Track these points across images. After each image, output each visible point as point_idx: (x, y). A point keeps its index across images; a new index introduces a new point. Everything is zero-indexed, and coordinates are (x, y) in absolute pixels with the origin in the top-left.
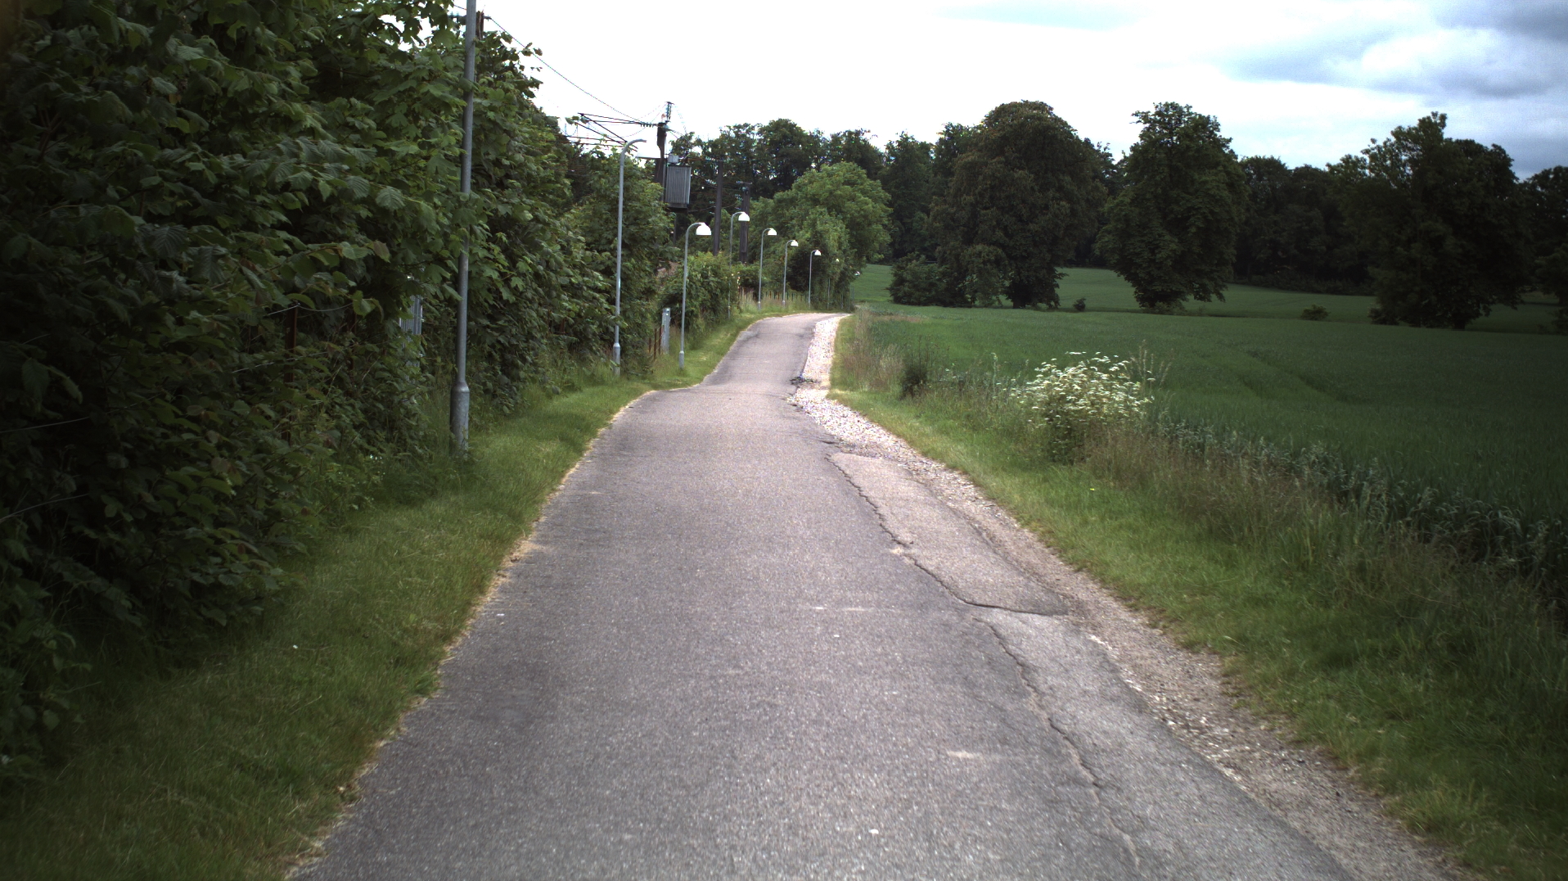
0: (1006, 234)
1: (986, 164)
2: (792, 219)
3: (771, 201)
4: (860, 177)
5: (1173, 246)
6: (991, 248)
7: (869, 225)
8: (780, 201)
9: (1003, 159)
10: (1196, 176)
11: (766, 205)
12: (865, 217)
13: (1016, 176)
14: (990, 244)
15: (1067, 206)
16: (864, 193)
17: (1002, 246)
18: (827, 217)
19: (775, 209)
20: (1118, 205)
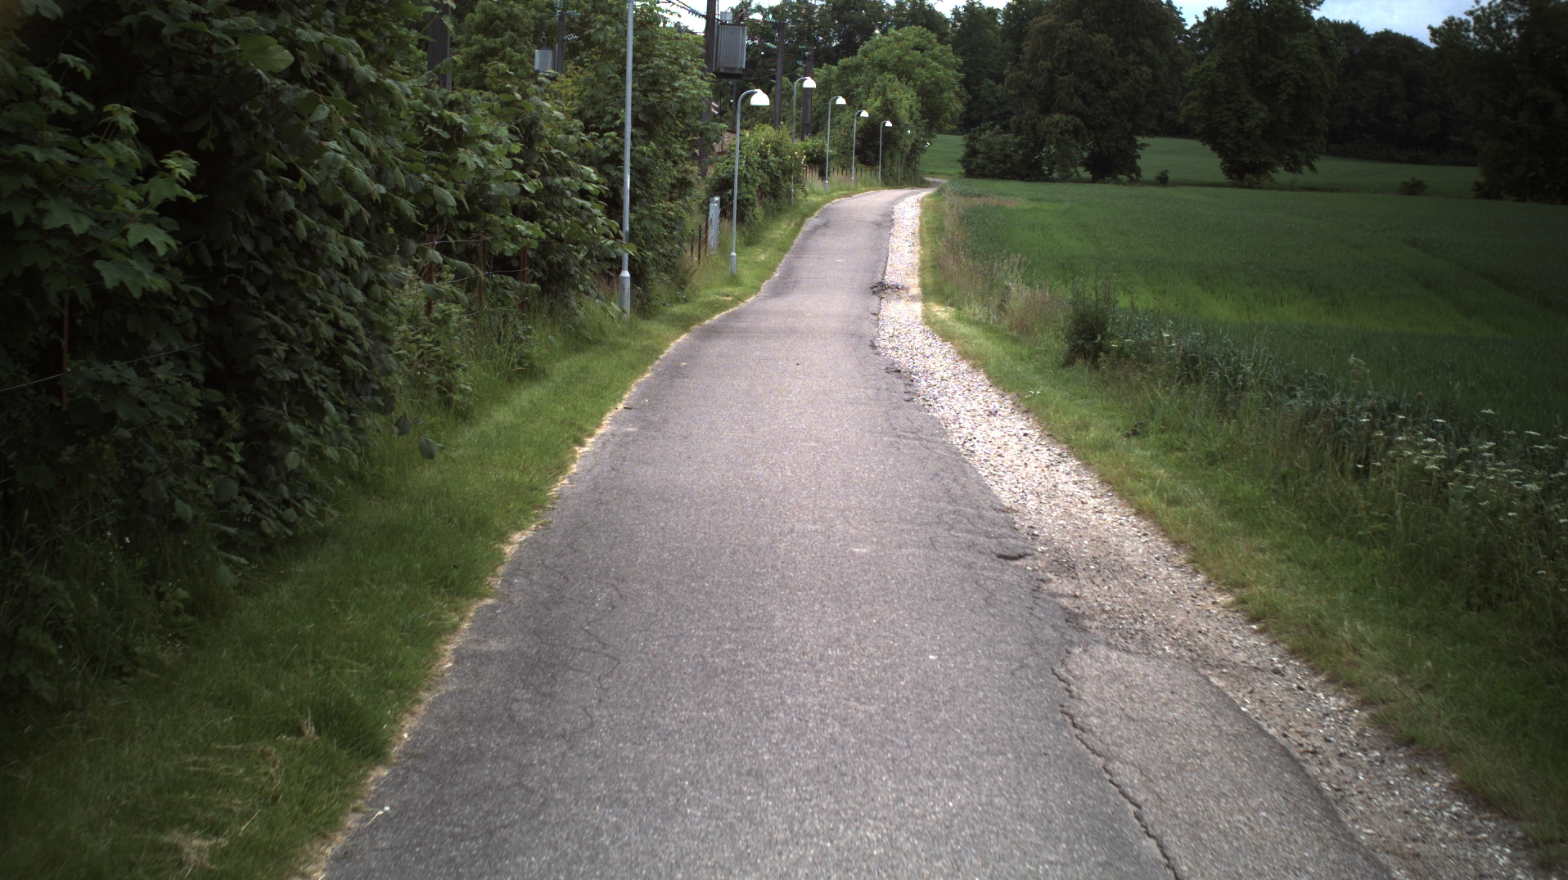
0: (1085, 102)
1: (1063, 28)
2: (857, 86)
3: (836, 67)
4: (930, 41)
5: (1262, 115)
6: (1069, 117)
7: (941, 92)
8: (844, 68)
9: (1081, 22)
10: (1286, 39)
11: (832, 71)
12: (937, 84)
13: (1095, 40)
14: (1067, 114)
15: (1149, 71)
16: (934, 58)
17: (1081, 116)
18: (897, 83)
19: (839, 77)
20: (1203, 70)
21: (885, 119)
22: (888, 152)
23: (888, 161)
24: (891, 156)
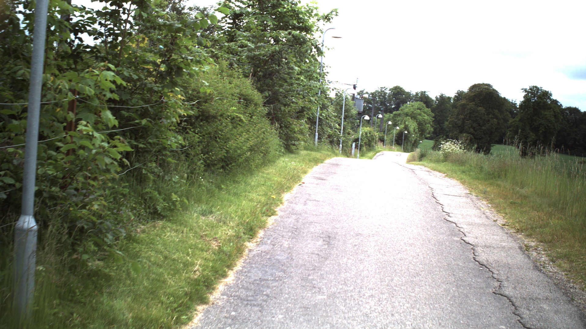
0: (474, 130)
1: (468, 105)
2: (399, 121)
3: (392, 115)
4: (423, 107)
5: (533, 137)
6: (469, 135)
7: (426, 124)
8: (395, 115)
9: (474, 103)
10: (543, 112)
11: (390, 116)
12: (424, 121)
13: (478, 109)
15: (496, 121)
16: (425, 113)
17: (473, 134)
18: (410, 120)
19: (393, 118)
20: (514, 121)
21: (405, 130)
22: (406, 141)
23: (406, 144)
24: (407, 143)
